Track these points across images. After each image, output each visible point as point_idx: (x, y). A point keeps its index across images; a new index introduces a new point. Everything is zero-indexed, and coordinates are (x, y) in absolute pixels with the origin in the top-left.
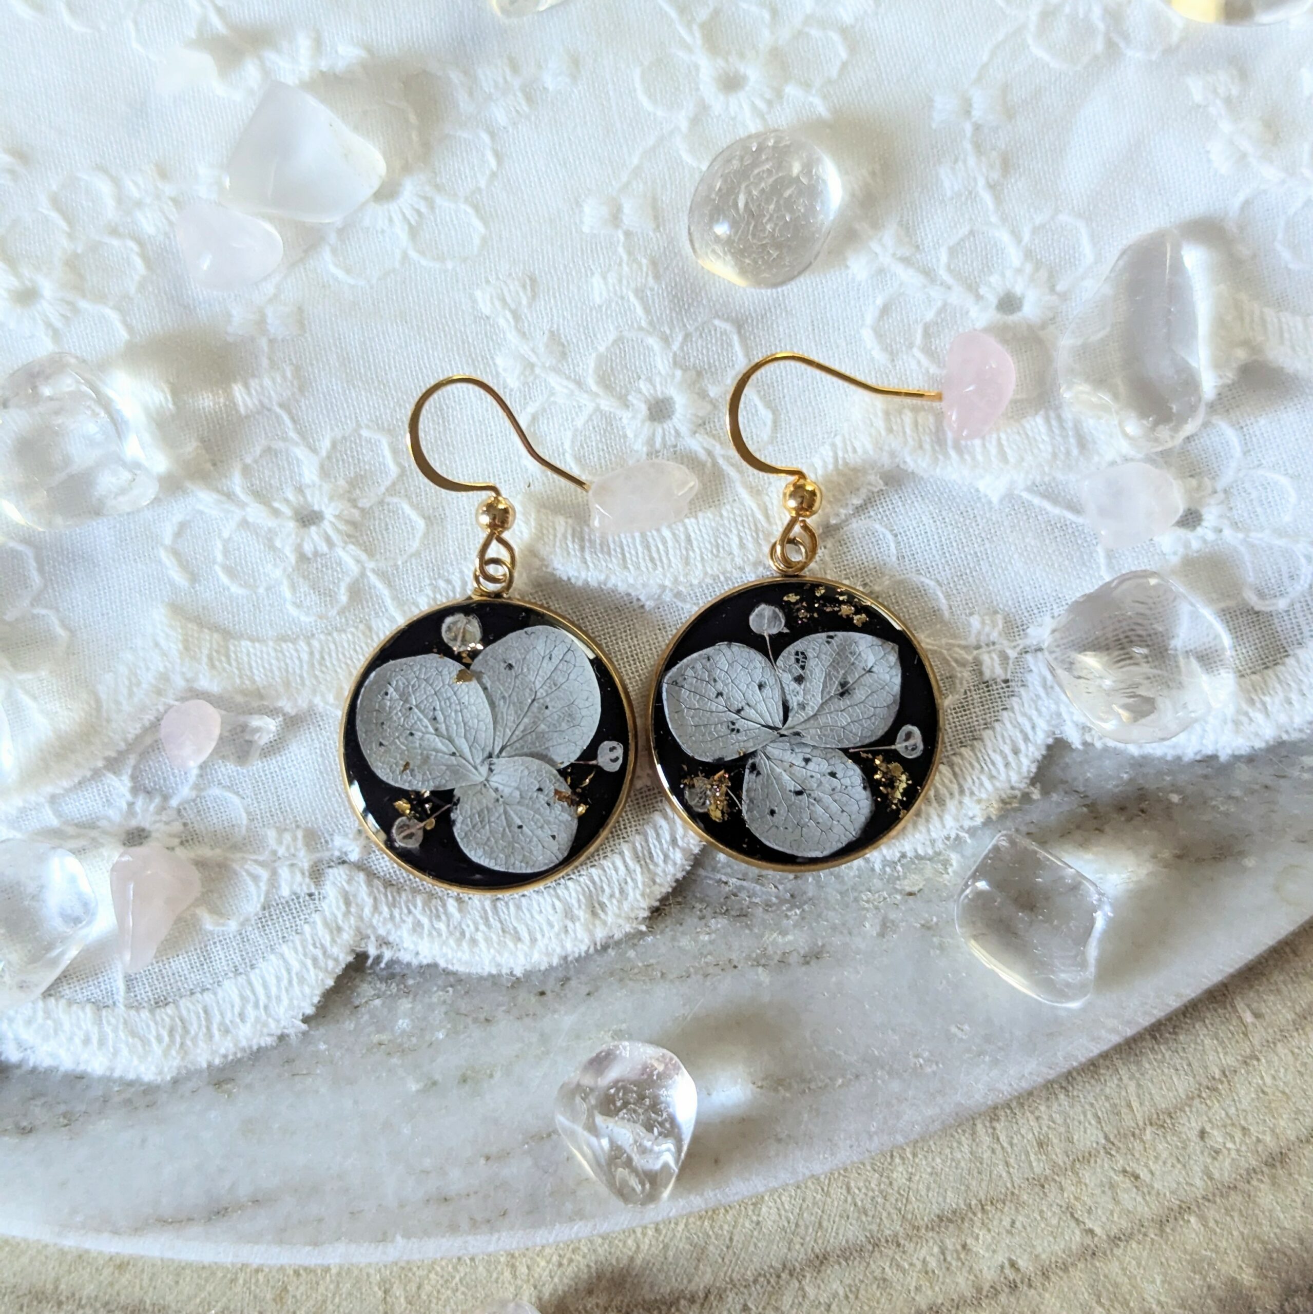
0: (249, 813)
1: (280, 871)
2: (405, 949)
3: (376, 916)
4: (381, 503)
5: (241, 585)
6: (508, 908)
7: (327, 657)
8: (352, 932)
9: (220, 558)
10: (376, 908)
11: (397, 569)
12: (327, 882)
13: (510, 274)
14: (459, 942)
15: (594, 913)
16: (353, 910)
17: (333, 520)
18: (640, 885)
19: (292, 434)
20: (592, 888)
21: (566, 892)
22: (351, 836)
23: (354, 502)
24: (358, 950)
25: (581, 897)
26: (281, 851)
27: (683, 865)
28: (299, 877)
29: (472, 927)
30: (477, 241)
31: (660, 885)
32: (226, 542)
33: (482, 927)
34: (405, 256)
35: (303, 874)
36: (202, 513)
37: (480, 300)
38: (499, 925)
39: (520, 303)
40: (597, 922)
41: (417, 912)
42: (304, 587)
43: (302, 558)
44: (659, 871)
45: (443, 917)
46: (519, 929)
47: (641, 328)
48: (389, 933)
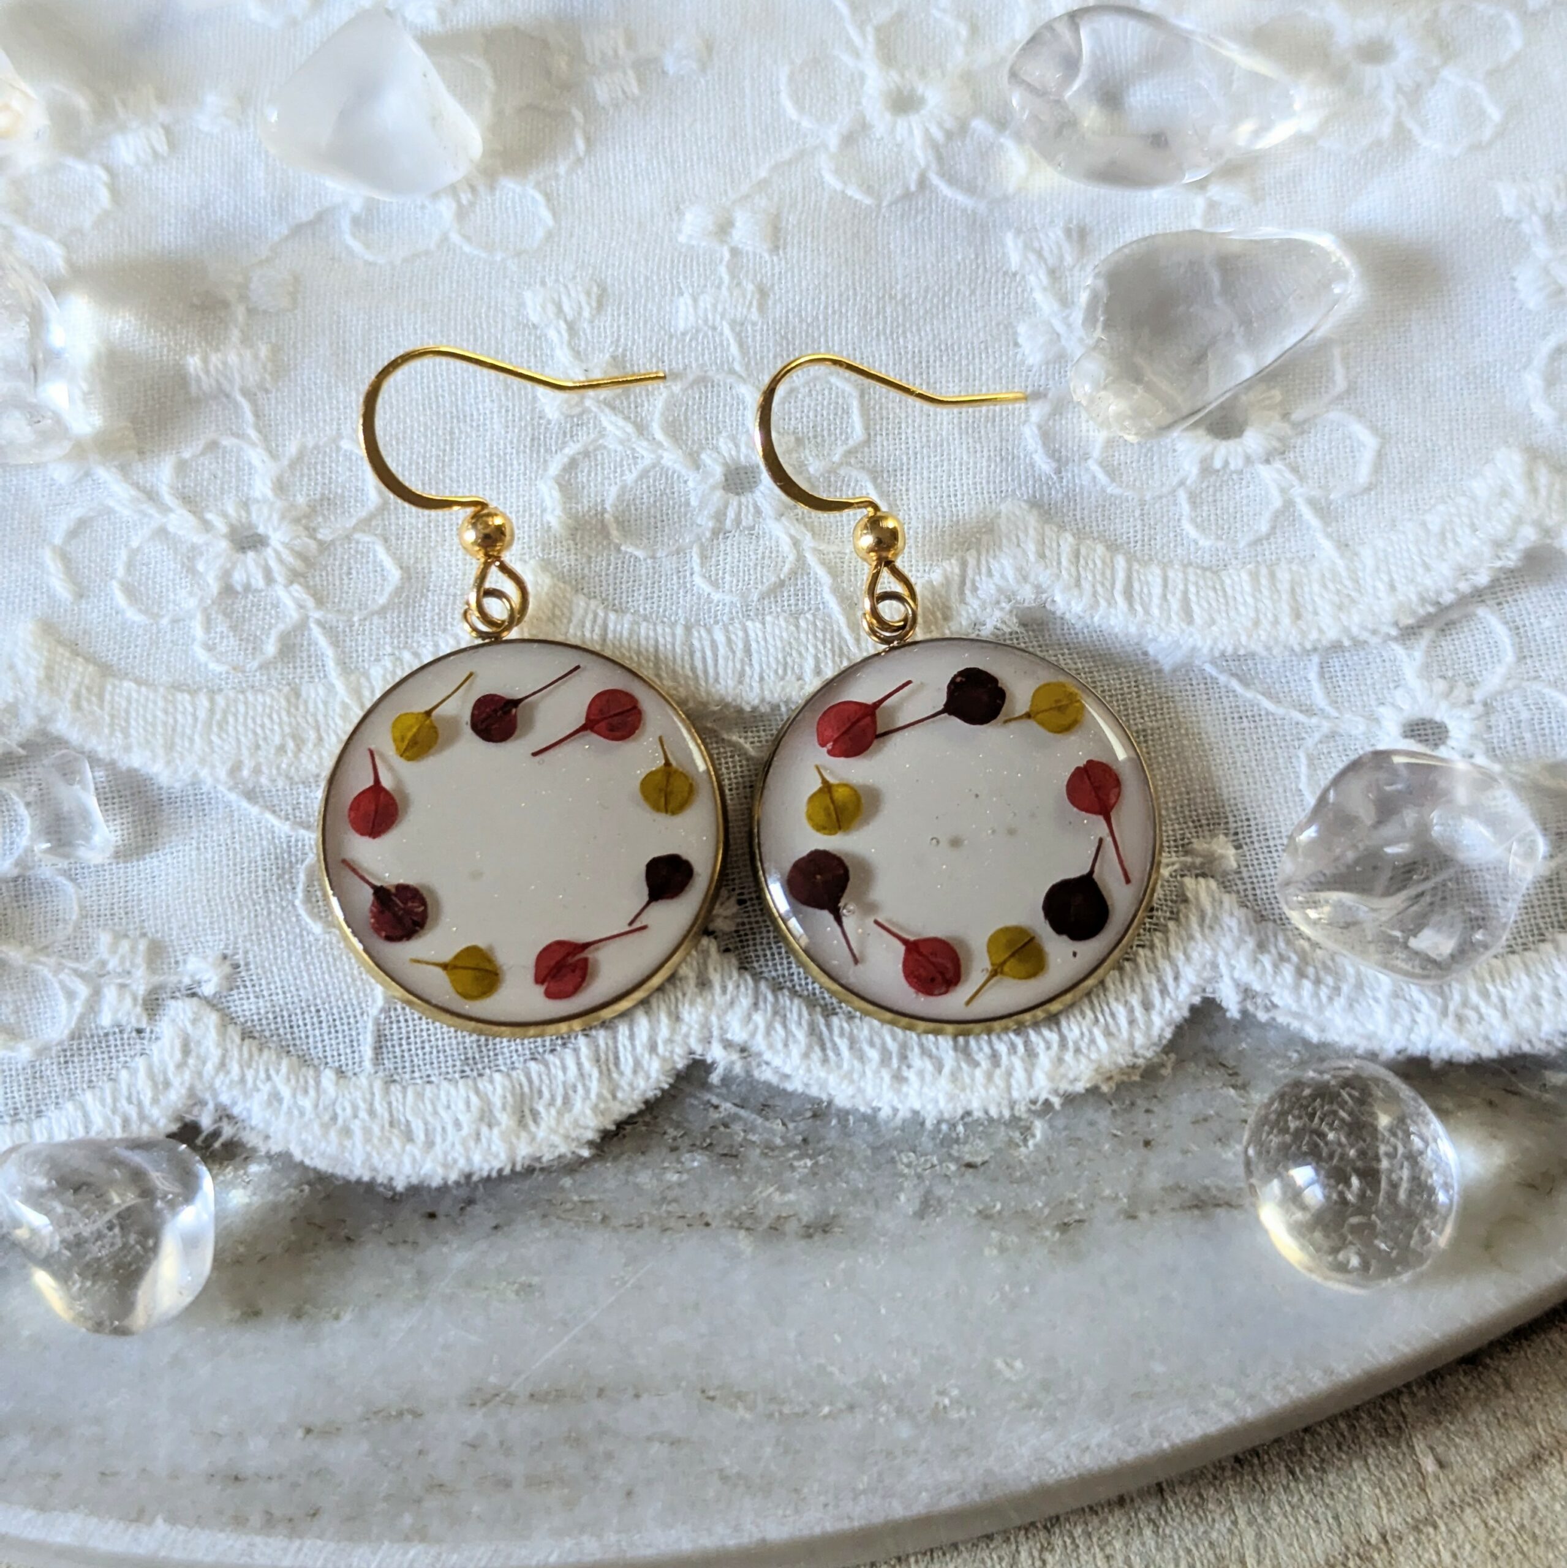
0: (82, 908)
1: (106, 990)
2: (252, 1129)
3: (221, 1075)
4: (348, 538)
5: (140, 610)
6: (404, 1097)
7: (231, 719)
8: (183, 1091)
9: (120, 572)
10: (222, 1065)
11: (351, 626)
12: (165, 1018)
13: (574, 277)
14: (325, 1127)
15: (521, 1122)
16: (191, 1061)
17: (280, 548)
18: (593, 1096)
19: (253, 433)
20: (526, 1089)
21: (489, 1087)
22: (210, 959)
23: (312, 532)
24: (189, 1118)
25: (508, 1095)
26: (113, 964)
27: (658, 1081)
28: (128, 1001)
29: (349, 1111)
30: (540, 233)
31: (622, 1103)
32: (133, 553)
33: (363, 1115)
34: (445, 238)
35: (135, 999)
36: (110, 511)
37: (529, 303)
38: (386, 1116)
39: (580, 314)
40: (524, 1134)
41: (279, 1080)
42: (221, 626)
43: (228, 590)
44: (624, 1083)
45: (312, 1092)
46: (413, 1126)
47: (732, 371)
48: (234, 1103)
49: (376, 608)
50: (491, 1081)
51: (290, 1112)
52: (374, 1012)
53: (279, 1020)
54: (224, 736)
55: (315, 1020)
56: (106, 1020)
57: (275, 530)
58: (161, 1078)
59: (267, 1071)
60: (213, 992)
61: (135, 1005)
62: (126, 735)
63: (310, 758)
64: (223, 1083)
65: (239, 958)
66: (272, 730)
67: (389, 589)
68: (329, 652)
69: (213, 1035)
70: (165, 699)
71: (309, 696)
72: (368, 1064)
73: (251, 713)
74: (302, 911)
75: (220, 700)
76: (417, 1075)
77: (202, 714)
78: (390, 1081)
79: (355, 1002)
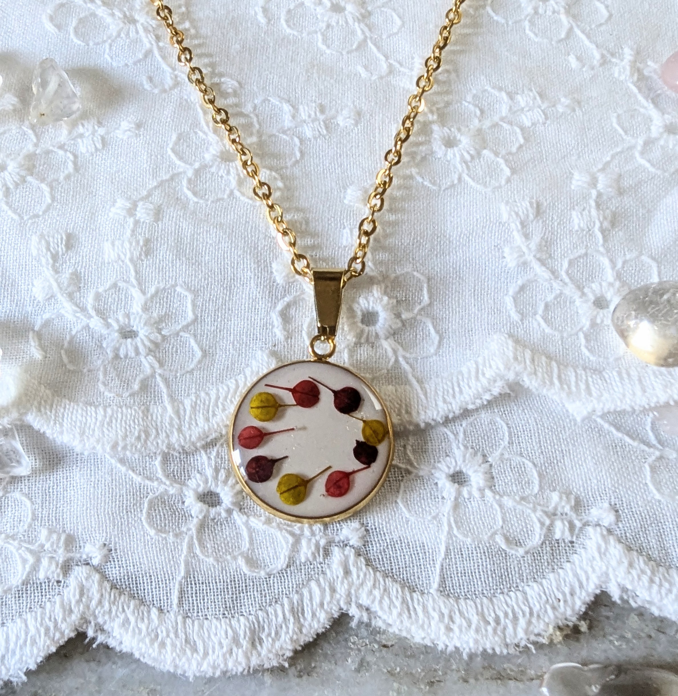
49: (189, 369)
50: (239, 620)
51: (134, 630)
52: (179, 578)
53: (130, 580)
54: (110, 429)
55: (149, 581)
56: (41, 575)
57: (141, 329)
58: (68, 608)
59: (123, 607)
60: (97, 563)
61: (57, 568)
62: (61, 425)
63: (152, 443)
64: (99, 612)
65: (112, 546)
66: (135, 428)
67: (196, 361)
68: (165, 390)
69: (96, 586)
70: (82, 409)
71: (154, 412)
72: (175, 606)
73: (124, 418)
74: (145, 523)
75: (109, 411)
76: (200, 614)
77: (100, 418)
78: (186, 617)
79: (169, 572)
